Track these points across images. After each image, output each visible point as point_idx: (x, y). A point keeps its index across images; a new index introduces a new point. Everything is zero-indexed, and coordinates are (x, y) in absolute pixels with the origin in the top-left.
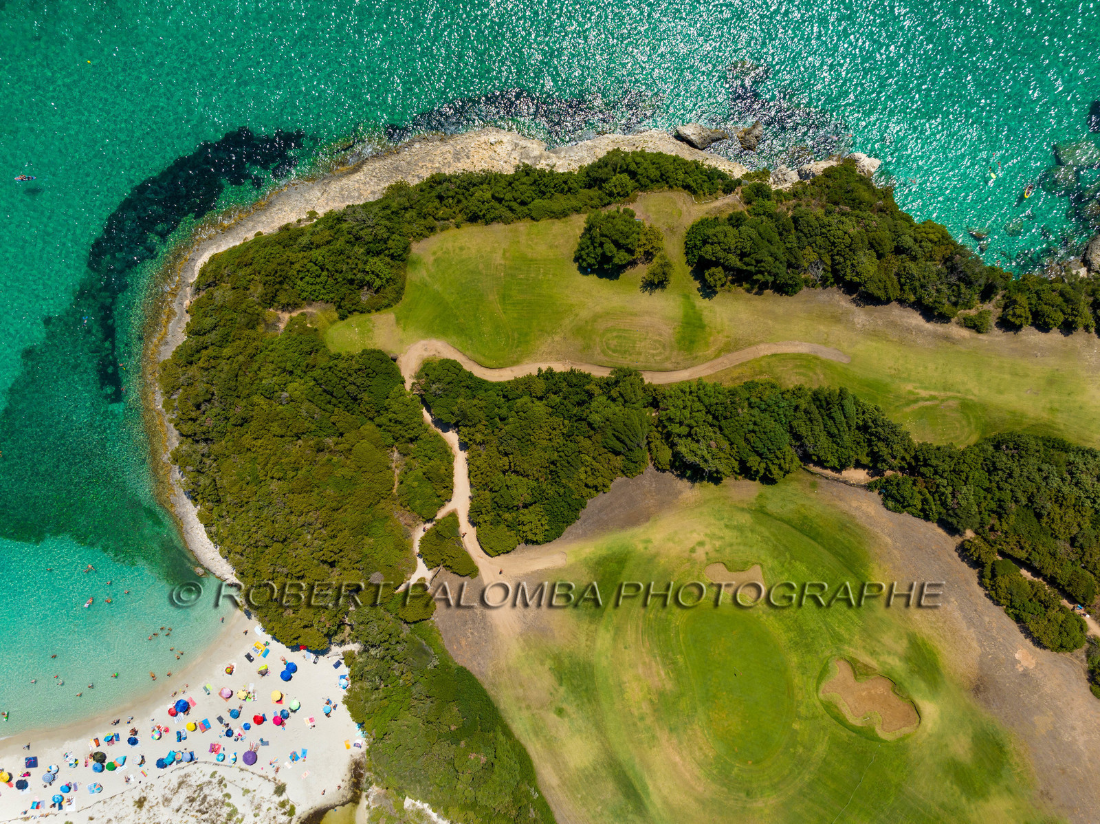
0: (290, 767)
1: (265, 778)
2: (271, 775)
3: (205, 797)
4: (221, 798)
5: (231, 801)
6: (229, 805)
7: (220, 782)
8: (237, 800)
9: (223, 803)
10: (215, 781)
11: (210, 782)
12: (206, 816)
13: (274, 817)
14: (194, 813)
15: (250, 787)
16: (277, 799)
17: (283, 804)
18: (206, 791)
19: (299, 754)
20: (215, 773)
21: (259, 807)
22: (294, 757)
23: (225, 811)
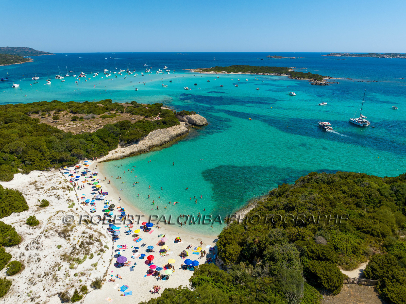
0: (115, 288)
1: (105, 274)
2: (108, 278)
3: (92, 244)
4: (90, 252)
5: (87, 259)
6: (85, 258)
7: (102, 251)
8: (88, 263)
9: (87, 254)
10: (103, 247)
11: (102, 245)
12: (78, 247)
13: (73, 286)
14: (81, 240)
15: (98, 267)
16: (88, 284)
17: (84, 289)
18: (96, 244)
19: (126, 291)
20: (108, 248)
21: (83, 274)
22: (124, 288)
23: (81, 256)
